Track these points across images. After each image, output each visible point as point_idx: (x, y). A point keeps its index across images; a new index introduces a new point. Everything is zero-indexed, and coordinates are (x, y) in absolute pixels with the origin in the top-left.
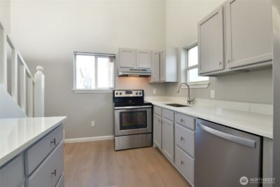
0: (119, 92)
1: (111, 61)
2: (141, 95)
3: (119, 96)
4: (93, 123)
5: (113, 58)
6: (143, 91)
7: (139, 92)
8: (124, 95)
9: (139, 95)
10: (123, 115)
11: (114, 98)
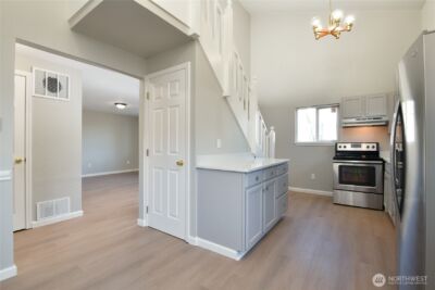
0: (343, 145)
1: (334, 111)
2: (375, 149)
3: (342, 149)
4: (313, 176)
5: (335, 106)
6: (378, 144)
7: (371, 145)
8: (349, 148)
9: (371, 149)
10: (344, 169)
11: (337, 152)
